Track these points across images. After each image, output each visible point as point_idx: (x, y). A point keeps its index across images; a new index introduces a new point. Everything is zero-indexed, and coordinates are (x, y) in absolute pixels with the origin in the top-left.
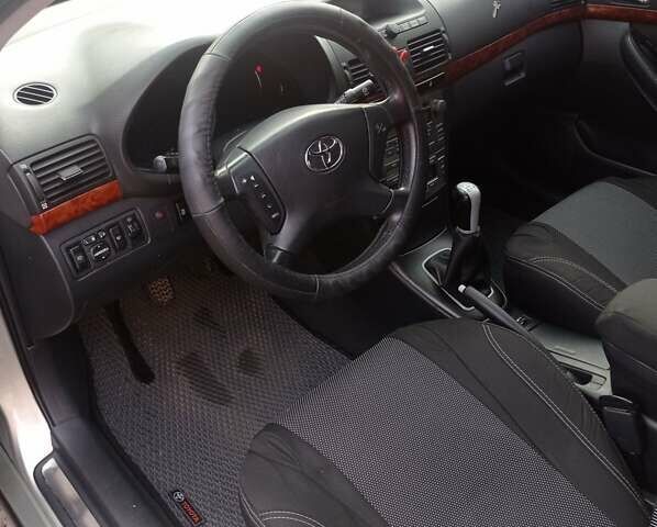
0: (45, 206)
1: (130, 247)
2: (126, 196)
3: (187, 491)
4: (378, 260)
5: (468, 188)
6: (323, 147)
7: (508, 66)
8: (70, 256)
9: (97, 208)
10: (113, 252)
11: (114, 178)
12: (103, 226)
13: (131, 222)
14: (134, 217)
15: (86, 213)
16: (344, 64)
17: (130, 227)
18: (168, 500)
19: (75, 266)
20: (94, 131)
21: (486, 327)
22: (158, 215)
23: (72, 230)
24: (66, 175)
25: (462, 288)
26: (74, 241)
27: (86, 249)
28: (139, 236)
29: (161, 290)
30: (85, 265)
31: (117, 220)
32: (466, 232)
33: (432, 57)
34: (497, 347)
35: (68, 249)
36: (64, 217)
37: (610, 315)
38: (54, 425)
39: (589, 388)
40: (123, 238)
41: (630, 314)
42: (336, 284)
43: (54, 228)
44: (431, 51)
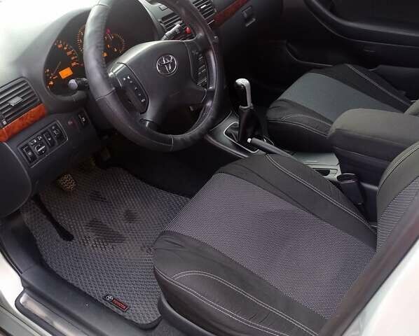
0: (5, 123)
1: (57, 144)
2: (50, 113)
3: (113, 294)
4: (204, 126)
5: (242, 82)
6: (166, 61)
7: (246, 15)
8: (24, 153)
9: (34, 122)
10: (48, 149)
11: (41, 102)
12: (39, 133)
13: (55, 129)
14: (55, 125)
15: (29, 126)
16: (159, 20)
17: (55, 132)
18: (103, 302)
19: (28, 160)
20: (24, 76)
21: (269, 157)
22: (69, 123)
23: (22, 136)
24: (13, 102)
25: (249, 140)
26: (25, 143)
27: (32, 148)
28: (61, 137)
29: (68, 182)
30: (34, 158)
31: (45, 129)
32: (246, 107)
33: (206, 11)
34: (278, 165)
35: (22, 149)
36: (16, 129)
37: (333, 132)
38: (21, 273)
39: (330, 176)
40: (52, 139)
41: (345, 128)
42: (182, 140)
43: (12, 137)
44: (205, 8)
